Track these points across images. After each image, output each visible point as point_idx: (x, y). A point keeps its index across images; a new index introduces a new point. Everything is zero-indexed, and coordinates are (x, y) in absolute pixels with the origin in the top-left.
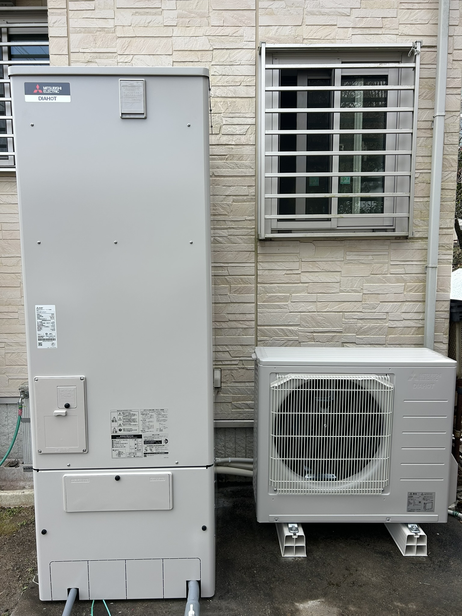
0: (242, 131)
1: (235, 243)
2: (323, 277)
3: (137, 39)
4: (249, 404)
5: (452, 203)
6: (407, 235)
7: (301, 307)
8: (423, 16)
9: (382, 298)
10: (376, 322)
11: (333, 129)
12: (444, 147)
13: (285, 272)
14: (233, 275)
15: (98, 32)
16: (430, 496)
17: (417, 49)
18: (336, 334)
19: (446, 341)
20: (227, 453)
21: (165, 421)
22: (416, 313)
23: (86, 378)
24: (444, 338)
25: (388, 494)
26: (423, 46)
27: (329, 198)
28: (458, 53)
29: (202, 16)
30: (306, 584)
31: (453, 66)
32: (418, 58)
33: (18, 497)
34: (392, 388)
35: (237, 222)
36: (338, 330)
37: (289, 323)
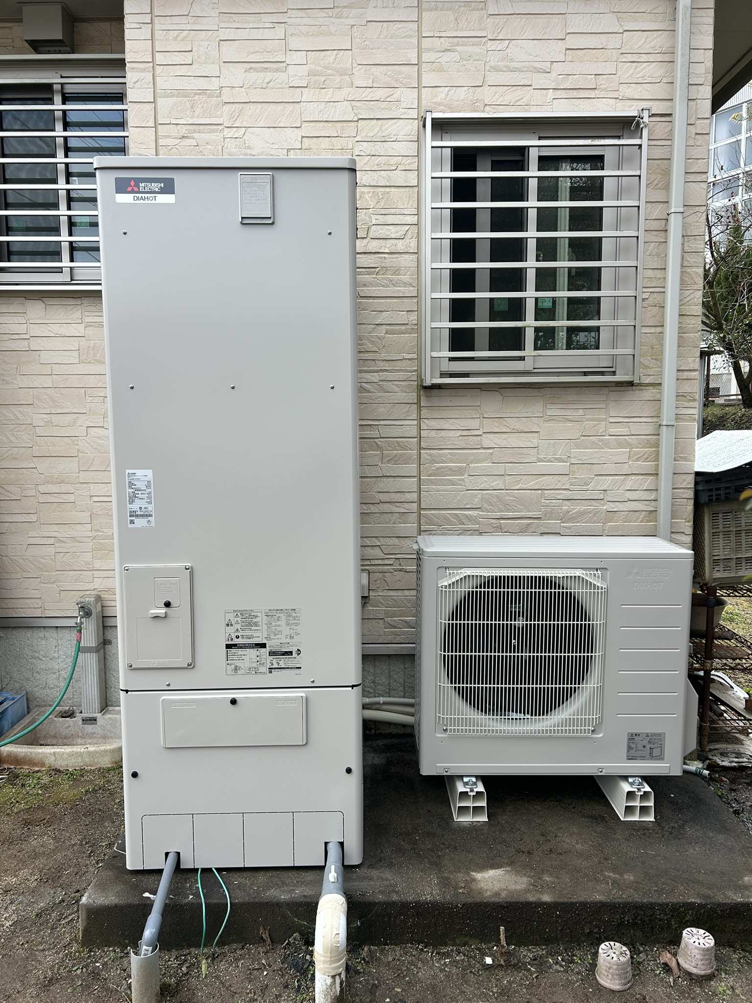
0: (399, 234)
1: (389, 392)
2: (513, 441)
3: (252, 106)
4: (408, 621)
5: (696, 334)
6: (632, 380)
7: (483, 483)
8: (653, 71)
9: (597, 469)
10: (590, 504)
11: (527, 231)
12: (683, 255)
13: (460, 433)
14: (386, 438)
15: (197, 96)
16: (659, 737)
17: (644, 120)
18: (532, 521)
19: (689, 531)
20: (377, 691)
21: (297, 624)
22: (646, 492)
23: (192, 568)
24: (687, 527)
25: (601, 735)
26: (652, 114)
27: (522, 327)
28: (703, 123)
29: (342, 73)
30: (486, 852)
31: (696, 141)
32: (645, 133)
33: (80, 754)
34: (605, 589)
35: (392, 362)
36: (535, 515)
37: (465, 505)
